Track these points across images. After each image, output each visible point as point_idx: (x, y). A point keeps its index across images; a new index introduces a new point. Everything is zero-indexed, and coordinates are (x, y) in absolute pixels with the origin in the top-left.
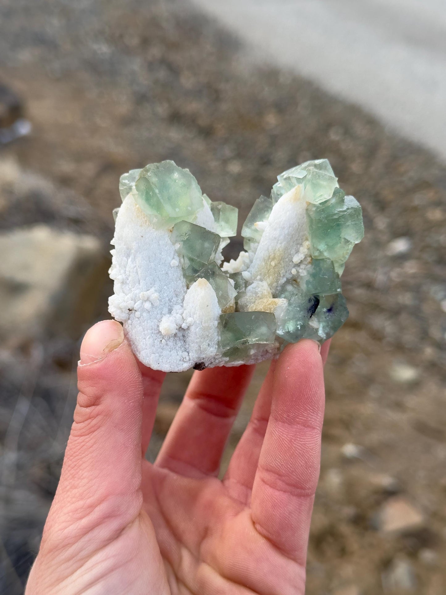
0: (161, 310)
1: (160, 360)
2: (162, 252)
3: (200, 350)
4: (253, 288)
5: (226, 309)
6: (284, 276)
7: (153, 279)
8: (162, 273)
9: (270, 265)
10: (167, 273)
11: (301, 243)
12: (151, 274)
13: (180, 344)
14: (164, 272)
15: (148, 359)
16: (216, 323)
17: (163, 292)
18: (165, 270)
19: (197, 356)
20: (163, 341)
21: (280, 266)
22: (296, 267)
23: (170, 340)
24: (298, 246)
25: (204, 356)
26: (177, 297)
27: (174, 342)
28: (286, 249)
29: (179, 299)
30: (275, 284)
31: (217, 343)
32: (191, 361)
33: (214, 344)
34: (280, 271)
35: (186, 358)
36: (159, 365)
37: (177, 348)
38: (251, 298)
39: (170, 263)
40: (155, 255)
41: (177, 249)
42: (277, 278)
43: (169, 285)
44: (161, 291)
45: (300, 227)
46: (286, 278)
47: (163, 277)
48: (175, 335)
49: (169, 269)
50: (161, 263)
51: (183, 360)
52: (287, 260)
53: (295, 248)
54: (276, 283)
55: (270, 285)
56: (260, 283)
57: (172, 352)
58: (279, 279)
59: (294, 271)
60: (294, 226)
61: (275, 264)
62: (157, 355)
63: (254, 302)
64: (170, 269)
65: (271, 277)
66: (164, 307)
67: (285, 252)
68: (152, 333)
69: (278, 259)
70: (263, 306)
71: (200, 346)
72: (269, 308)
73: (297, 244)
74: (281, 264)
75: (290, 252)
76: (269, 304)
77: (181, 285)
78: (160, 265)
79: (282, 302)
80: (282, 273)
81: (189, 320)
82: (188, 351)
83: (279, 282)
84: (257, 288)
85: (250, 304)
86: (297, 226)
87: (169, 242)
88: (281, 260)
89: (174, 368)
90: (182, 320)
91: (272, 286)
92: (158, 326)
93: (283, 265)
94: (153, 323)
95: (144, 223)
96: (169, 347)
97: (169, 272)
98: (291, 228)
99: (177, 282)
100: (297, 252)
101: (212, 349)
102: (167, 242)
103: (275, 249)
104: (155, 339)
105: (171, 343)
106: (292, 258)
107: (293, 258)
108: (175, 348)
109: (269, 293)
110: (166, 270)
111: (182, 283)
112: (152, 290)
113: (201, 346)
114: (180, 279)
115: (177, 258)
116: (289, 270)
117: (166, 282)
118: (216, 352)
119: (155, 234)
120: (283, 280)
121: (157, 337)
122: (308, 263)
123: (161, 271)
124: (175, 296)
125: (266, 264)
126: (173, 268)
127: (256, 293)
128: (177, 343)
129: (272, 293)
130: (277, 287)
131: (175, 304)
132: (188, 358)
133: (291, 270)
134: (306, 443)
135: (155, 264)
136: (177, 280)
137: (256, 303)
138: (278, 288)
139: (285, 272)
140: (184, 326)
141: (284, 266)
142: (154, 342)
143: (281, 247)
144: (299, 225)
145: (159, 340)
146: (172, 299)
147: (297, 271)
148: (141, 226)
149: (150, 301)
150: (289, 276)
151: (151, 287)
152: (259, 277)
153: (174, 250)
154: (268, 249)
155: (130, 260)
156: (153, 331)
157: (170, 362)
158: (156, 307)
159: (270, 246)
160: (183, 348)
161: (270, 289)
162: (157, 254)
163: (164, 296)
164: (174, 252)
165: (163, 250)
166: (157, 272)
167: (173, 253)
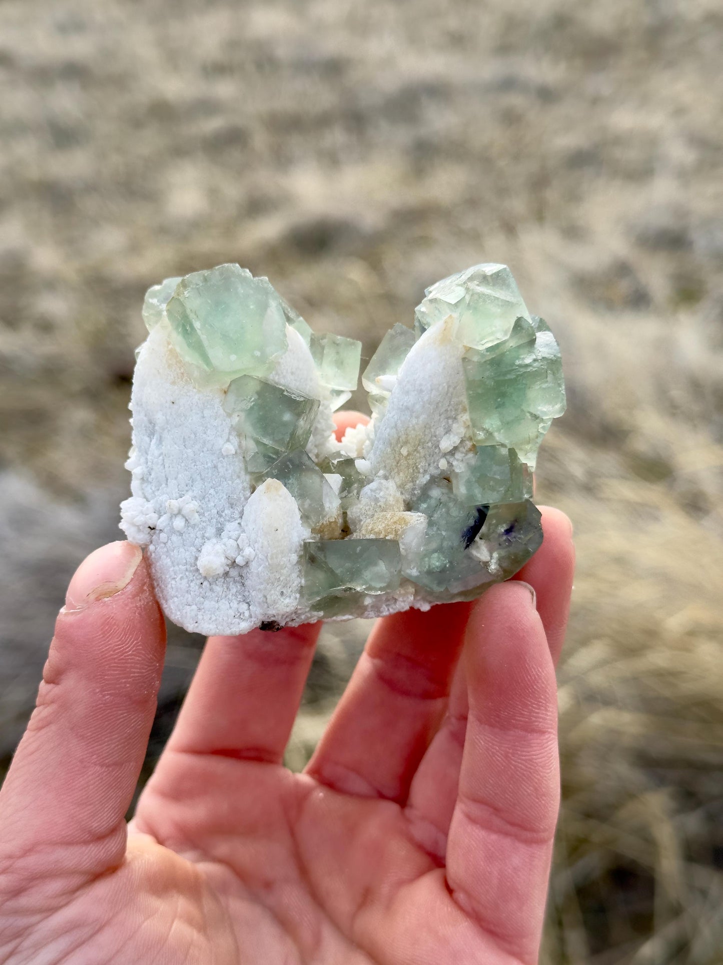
0: (203, 532)
1: (200, 617)
2: (207, 430)
3: (267, 603)
4: (371, 490)
5: (322, 527)
6: (425, 471)
7: (191, 477)
8: (206, 466)
9: (400, 454)
10: (214, 467)
11: (454, 416)
12: (186, 469)
13: (235, 590)
14: (209, 465)
15: (178, 613)
16: (294, 558)
17: (207, 500)
18: (212, 462)
19: (261, 611)
20: (206, 583)
21: (418, 455)
22: (448, 457)
23: (217, 582)
24: (450, 421)
25: (274, 612)
26: (232, 508)
27: (225, 585)
28: (427, 426)
29: (236, 512)
30: (409, 486)
31: (299, 589)
32: (253, 619)
33: (291, 591)
34: (417, 464)
35: (244, 613)
36: (196, 625)
37: (230, 596)
38: (367, 508)
39: (221, 449)
40: (195, 434)
41: (234, 424)
42: (413, 474)
43: (220, 488)
44: (204, 498)
45: (451, 389)
46: (431, 475)
47: (207, 474)
48: (226, 574)
49: (219, 458)
50: (205, 449)
51: (240, 616)
52: (430, 444)
53: (444, 426)
54: (411, 484)
55: (401, 487)
56: (384, 482)
57: (220, 603)
58: (417, 477)
59: (443, 464)
60: (440, 388)
61: (408, 451)
62: (194, 607)
63: (373, 515)
64: (221, 459)
65: (401, 474)
66: (208, 525)
67: (425, 431)
68: (187, 570)
69: (413, 444)
70: (383, 525)
71: (265, 596)
72: (394, 530)
73: (448, 418)
74: (418, 452)
75: (435, 432)
76: (395, 523)
77: (240, 487)
78: (203, 452)
79: (417, 519)
80: (422, 466)
81: (248, 551)
82: (248, 601)
83: (417, 482)
84: (378, 492)
85: (366, 518)
86: (446, 387)
87: (221, 411)
88: (419, 445)
89: (224, 631)
90: (235, 551)
91: (404, 488)
92: (196, 559)
93: (422, 454)
94: (188, 553)
95: (178, 378)
96: (216, 594)
97: (220, 465)
98: (434, 392)
99: (232, 483)
100: (448, 431)
101: (287, 601)
102: (217, 413)
103: (408, 427)
104: (192, 581)
105: (218, 589)
106: (439, 441)
107: (441, 442)
108: (226, 597)
109: (397, 501)
110: (214, 462)
111: (243, 482)
112: (187, 497)
113: (268, 597)
114: (239, 477)
115: (235, 440)
116: (434, 462)
117: (214, 482)
118: (297, 605)
119: (196, 397)
120: (424, 479)
121: (194, 578)
122: (467, 451)
123: (205, 463)
124: (229, 507)
125: (393, 451)
126: (226, 459)
127: (376, 500)
128: (230, 587)
129: (404, 501)
130: (413, 489)
131: (229, 521)
132: (247, 614)
133: (438, 461)
134: (533, 759)
135: (194, 452)
136: (233, 477)
137: (375, 518)
138: (416, 492)
139: (427, 465)
140: (240, 560)
141: (425, 455)
142: (190, 586)
143: (417, 424)
144: (449, 387)
145: (199, 582)
146: (223, 511)
147: (448, 462)
148: (173, 383)
149: (184, 516)
150: (435, 472)
151: (187, 491)
152: (381, 473)
153: (230, 426)
154: (396, 425)
155: (154, 441)
156: (188, 567)
157: (216, 620)
158: (194, 526)
159: (399, 421)
160: (240, 597)
161: (402, 493)
162: (198, 434)
163: (209, 506)
164: (229, 430)
165: (209, 426)
166: (197, 464)
167: (227, 430)
